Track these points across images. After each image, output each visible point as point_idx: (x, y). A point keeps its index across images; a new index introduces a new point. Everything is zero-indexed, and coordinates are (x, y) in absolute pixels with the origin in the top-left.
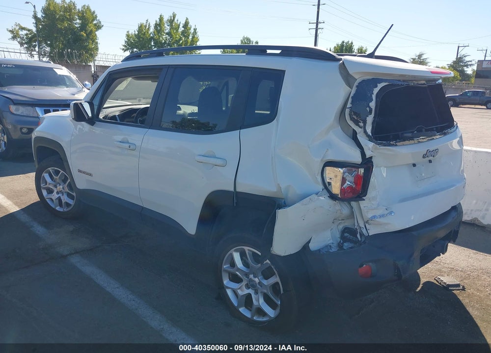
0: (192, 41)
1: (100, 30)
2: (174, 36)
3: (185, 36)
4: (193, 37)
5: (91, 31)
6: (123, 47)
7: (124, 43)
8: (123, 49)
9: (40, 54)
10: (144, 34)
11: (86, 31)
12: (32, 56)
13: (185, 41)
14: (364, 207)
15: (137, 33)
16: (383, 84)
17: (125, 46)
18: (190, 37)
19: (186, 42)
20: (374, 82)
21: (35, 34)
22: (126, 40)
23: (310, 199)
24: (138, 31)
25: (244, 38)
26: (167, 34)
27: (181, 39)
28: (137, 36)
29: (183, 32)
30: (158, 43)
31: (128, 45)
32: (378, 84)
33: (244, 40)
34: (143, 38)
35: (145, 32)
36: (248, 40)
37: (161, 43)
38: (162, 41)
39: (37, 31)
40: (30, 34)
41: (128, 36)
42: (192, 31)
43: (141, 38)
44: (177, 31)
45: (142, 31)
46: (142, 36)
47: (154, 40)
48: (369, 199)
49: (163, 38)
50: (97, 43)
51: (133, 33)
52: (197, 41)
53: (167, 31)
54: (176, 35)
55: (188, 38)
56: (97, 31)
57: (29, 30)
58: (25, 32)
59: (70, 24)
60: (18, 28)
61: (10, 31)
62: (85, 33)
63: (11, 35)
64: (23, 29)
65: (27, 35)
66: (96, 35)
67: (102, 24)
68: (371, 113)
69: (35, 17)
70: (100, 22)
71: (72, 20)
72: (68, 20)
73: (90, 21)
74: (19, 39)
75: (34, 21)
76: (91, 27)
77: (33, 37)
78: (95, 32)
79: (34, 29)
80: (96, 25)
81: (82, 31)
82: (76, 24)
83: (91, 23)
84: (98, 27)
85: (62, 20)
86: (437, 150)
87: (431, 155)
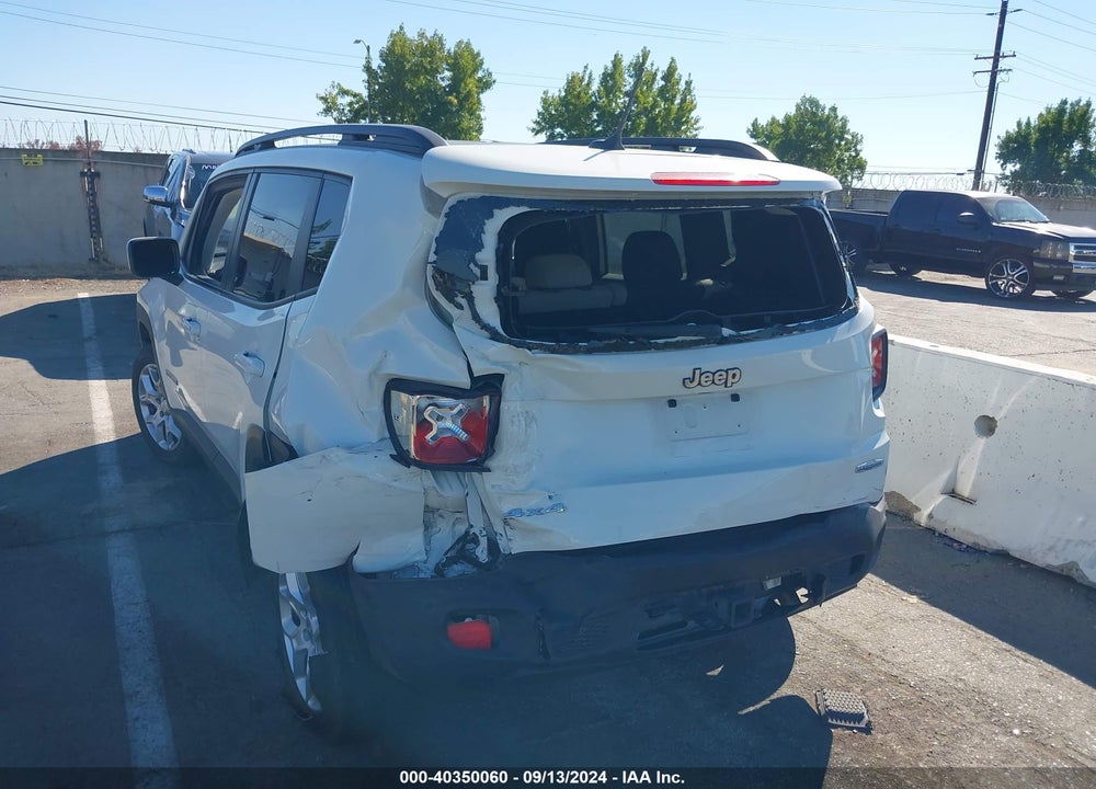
0: (681, 108)
1: (488, 91)
2: (642, 99)
3: (666, 100)
4: (683, 100)
5: (469, 92)
6: (534, 126)
7: (535, 118)
8: (533, 130)
10: (578, 97)
11: (458, 93)
13: (665, 109)
14: (493, 486)
15: (563, 94)
16: (513, 211)
17: (537, 123)
18: (677, 101)
19: (668, 110)
20: (490, 203)
21: (365, 102)
22: (541, 110)
23: (324, 457)
24: (566, 91)
25: (805, 100)
26: (626, 94)
27: (655, 105)
28: (564, 101)
29: (662, 91)
30: (606, 116)
31: (544, 119)
32: (496, 212)
33: (803, 103)
34: (575, 105)
35: (579, 93)
36: (814, 102)
37: (612, 114)
38: (614, 110)
39: (369, 96)
40: (357, 102)
41: (545, 101)
42: (682, 86)
43: (572, 104)
44: (650, 88)
45: (574, 90)
46: (573, 101)
47: (598, 108)
48: (506, 471)
49: (616, 103)
50: (479, 117)
51: (557, 94)
52: (692, 110)
53: (628, 88)
54: (646, 98)
55: (673, 103)
56: (482, 92)
57: (355, 96)
58: (348, 99)
59: (430, 81)
60: (337, 91)
61: (322, 98)
62: (456, 98)
63: (321, 106)
64: (345, 92)
65: (351, 104)
66: (479, 102)
67: (494, 77)
68: (484, 277)
69: (368, 69)
70: (490, 74)
71: (434, 72)
72: (427, 72)
73: (469, 72)
74: (335, 114)
75: (365, 76)
76: (471, 84)
77: (363, 108)
78: (478, 94)
79: (365, 93)
80: (480, 80)
81: (451, 95)
82: (443, 79)
83: (470, 77)
84: (485, 85)
85: (416, 74)
86: (734, 371)
87: (713, 382)
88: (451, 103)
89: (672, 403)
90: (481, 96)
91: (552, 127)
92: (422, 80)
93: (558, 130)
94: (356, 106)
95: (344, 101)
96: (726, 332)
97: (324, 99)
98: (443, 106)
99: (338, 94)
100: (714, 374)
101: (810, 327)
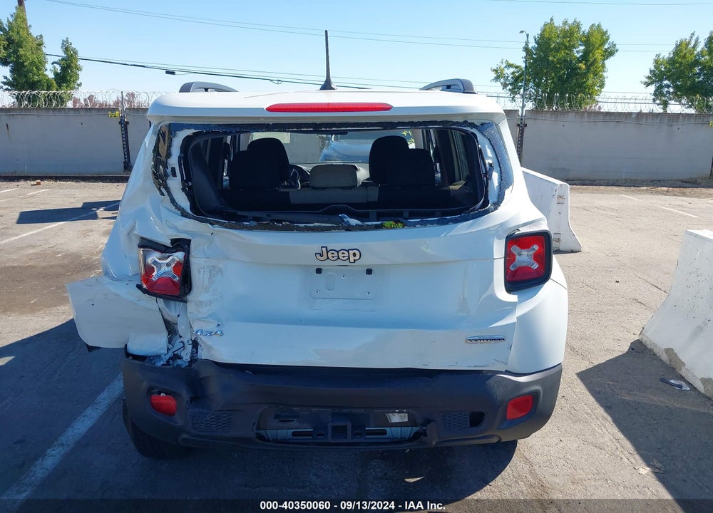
1: (612, 58)
5: (596, 59)
6: (647, 80)
7: (648, 74)
8: (645, 83)
9: (523, 97)
10: (684, 57)
11: (587, 61)
12: (513, 100)
15: (672, 55)
16: (190, 132)
20: (174, 128)
21: (523, 72)
22: (653, 68)
24: (674, 53)
28: (672, 61)
30: (707, 69)
31: (655, 75)
32: (179, 133)
34: (681, 63)
35: (686, 54)
39: (526, 67)
40: (518, 72)
41: (656, 62)
43: (678, 62)
45: (681, 52)
46: (680, 60)
47: (701, 64)
50: (602, 76)
51: (667, 56)
56: (607, 58)
57: (517, 67)
58: (512, 70)
59: (568, 54)
60: (504, 65)
61: (494, 70)
62: (585, 64)
63: (494, 75)
64: (510, 66)
65: (513, 73)
66: (603, 66)
67: (617, 47)
68: (174, 175)
69: (526, 49)
70: (615, 45)
71: (570, 48)
72: (566, 48)
73: (597, 45)
74: (502, 80)
75: (524, 54)
76: (598, 54)
77: (521, 75)
78: (604, 60)
79: (523, 65)
80: (606, 50)
81: (581, 62)
82: (578, 52)
83: (598, 49)
84: (610, 53)
85: (557, 50)
86: (355, 251)
87: (339, 258)
88: (580, 68)
89: (319, 271)
90: (606, 62)
91: (661, 80)
92: (562, 54)
93: (666, 82)
94: (517, 74)
95: (509, 71)
96: (354, 222)
97: (496, 71)
98: (573, 71)
99: (506, 67)
100: (338, 252)
101: (432, 223)
